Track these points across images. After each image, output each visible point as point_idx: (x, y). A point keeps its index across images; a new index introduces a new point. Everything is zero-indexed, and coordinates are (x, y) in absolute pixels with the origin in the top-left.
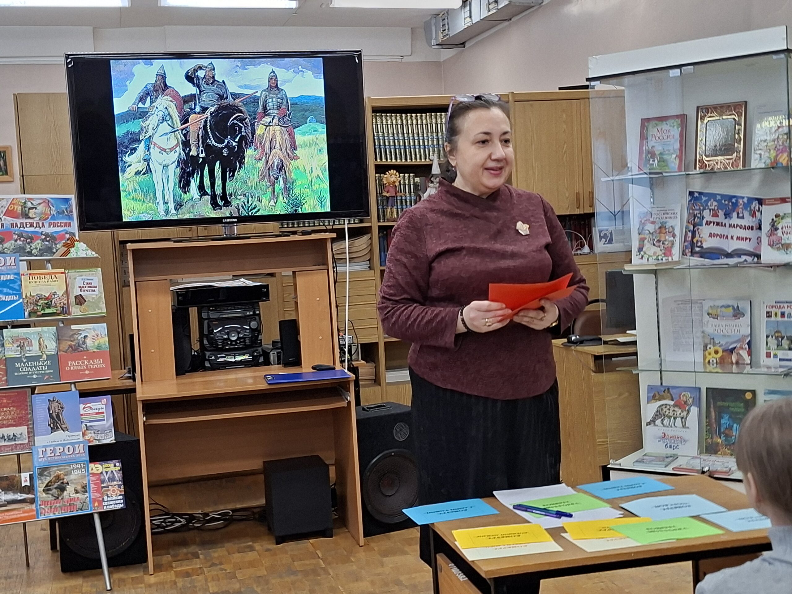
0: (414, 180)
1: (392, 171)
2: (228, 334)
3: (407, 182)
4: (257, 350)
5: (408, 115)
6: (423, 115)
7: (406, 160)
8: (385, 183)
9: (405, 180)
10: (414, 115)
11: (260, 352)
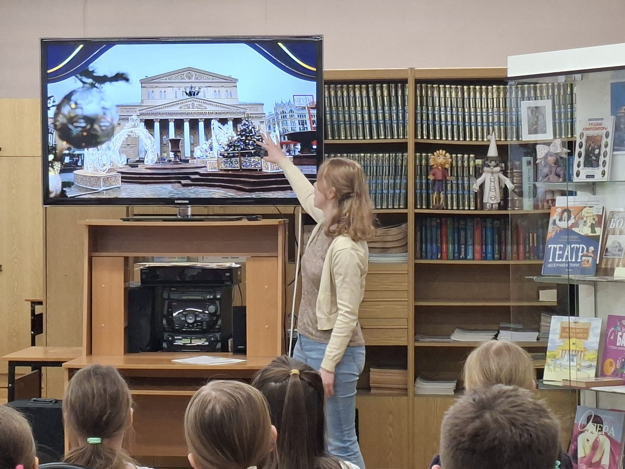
0: (474, 162)
1: (441, 151)
2: (185, 316)
3: (466, 164)
4: (215, 335)
5: (472, 87)
6: (490, 87)
7: (465, 139)
8: (432, 164)
9: (463, 162)
10: (478, 87)
11: (217, 338)
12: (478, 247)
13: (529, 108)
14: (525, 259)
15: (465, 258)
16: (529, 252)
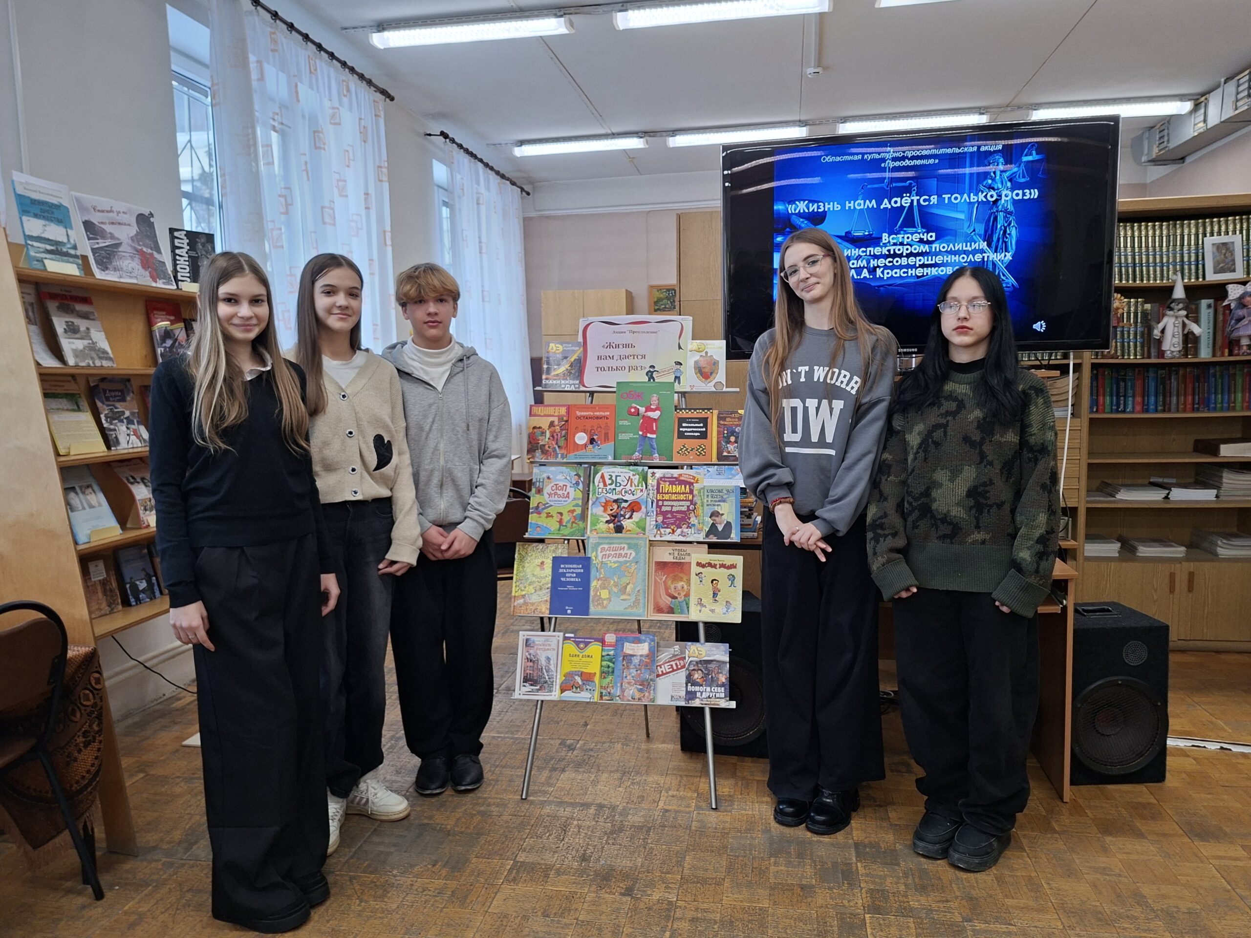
0: (1143, 306)
3: (1132, 309)
6: (1164, 223)
7: (1134, 280)
9: (1129, 307)
10: (1150, 224)
12: (1139, 399)
13: (1213, 244)
14: (1193, 410)
15: (1124, 411)
16: (1198, 404)
